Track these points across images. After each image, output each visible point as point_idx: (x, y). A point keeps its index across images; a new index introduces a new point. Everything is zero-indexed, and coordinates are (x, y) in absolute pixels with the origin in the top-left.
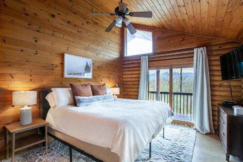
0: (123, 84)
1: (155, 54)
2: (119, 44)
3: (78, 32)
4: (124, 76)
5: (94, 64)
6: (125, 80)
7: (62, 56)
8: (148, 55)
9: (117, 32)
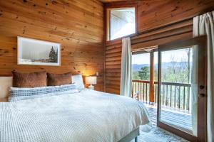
0: (106, 73)
1: (138, 34)
2: (100, 28)
3: (39, 12)
4: (107, 64)
5: (62, 50)
6: (107, 67)
7: (15, 39)
8: (131, 37)
9: (98, 14)
